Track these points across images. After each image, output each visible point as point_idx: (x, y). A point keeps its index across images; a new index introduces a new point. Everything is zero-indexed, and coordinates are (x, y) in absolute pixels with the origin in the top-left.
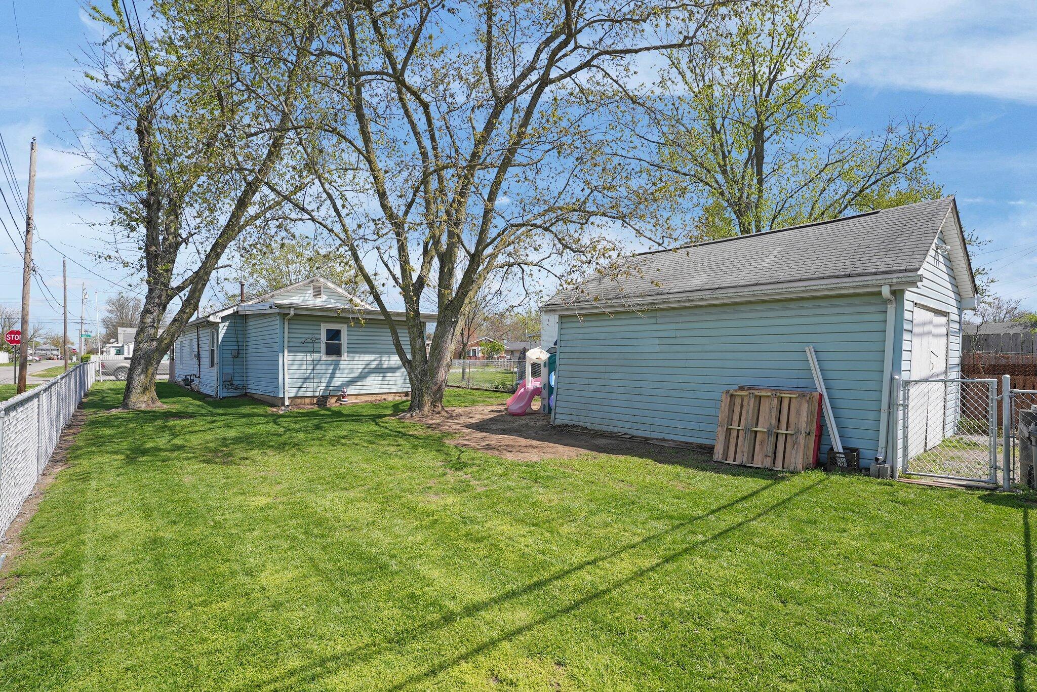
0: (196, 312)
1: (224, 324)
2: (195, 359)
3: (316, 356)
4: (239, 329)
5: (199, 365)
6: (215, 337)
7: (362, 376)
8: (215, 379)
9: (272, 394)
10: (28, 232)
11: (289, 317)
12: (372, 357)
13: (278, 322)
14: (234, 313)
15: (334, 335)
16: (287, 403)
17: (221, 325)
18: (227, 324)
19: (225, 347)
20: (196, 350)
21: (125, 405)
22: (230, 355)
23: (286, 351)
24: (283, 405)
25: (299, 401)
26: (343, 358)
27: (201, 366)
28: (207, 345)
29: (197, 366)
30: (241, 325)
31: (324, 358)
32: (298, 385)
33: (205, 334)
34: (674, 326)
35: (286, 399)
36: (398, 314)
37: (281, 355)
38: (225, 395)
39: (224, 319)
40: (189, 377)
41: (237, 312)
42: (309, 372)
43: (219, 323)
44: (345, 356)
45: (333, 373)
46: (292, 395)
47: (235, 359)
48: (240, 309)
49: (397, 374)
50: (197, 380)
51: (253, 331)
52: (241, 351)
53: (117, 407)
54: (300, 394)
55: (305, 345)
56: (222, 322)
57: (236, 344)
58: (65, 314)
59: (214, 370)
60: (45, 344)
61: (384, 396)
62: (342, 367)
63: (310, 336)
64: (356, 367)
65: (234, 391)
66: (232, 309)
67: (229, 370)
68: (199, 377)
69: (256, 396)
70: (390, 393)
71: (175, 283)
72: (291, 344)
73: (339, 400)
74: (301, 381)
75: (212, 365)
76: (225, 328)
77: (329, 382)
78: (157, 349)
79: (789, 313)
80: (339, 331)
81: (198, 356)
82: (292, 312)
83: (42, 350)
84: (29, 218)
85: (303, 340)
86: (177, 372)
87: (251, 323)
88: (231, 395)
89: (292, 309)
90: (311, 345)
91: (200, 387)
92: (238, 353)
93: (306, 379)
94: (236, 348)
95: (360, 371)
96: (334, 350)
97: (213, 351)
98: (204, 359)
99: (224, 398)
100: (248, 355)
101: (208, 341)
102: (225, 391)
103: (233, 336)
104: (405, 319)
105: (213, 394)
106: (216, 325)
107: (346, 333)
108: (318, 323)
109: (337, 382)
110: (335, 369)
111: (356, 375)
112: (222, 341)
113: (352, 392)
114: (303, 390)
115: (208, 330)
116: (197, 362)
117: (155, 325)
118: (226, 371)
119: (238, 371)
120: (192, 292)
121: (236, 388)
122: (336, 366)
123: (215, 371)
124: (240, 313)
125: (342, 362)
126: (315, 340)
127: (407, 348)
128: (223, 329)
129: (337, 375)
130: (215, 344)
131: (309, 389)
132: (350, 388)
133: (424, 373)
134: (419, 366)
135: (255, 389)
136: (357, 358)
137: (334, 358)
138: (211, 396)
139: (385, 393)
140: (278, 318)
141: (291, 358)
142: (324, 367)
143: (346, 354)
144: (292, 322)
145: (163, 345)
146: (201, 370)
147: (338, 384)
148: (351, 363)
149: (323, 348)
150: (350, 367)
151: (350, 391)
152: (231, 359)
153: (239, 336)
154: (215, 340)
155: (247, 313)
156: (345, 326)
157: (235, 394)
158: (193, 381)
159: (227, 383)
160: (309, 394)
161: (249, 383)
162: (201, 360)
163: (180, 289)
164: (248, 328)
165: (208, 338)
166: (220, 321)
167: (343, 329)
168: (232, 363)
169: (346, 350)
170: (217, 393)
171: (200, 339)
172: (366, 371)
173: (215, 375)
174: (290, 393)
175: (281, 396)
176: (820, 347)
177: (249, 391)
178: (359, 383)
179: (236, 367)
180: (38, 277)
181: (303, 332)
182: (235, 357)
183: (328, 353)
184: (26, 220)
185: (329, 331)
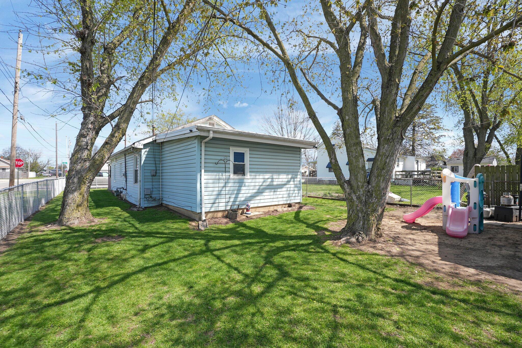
0: (124, 136)
1: (145, 150)
2: (123, 177)
3: (226, 175)
4: (156, 154)
5: (126, 181)
6: (139, 160)
7: (260, 192)
8: (139, 192)
9: (189, 209)
10: (15, 92)
11: (207, 139)
12: (267, 176)
13: (196, 145)
14: (153, 141)
15: (239, 157)
16: (204, 218)
17: (143, 151)
18: (147, 150)
19: (146, 168)
20: (124, 170)
21: (60, 221)
22: (149, 174)
23: (203, 171)
24: (200, 219)
25: (213, 215)
26: (246, 177)
27: (127, 182)
28: (132, 167)
29: (125, 182)
30: (158, 151)
31: (232, 176)
32: (212, 201)
33: (130, 159)
35: (203, 213)
37: (198, 174)
38: (146, 206)
39: (145, 146)
40: (119, 189)
41: (156, 140)
42: (220, 189)
43: (141, 149)
44: (248, 176)
45: (239, 190)
46: (208, 210)
47: (154, 178)
48: (157, 138)
49: (284, 189)
50: (124, 192)
51: (168, 155)
52: (158, 171)
54: (213, 209)
55: (218, 165)
56: (144, 148)
57: (154, 165)
58: (56, 151)
59: (138, 185)
61: (275, 208)
62: (245, 184)
63: (223, 158)
64: (255, 184)
65: (153, 202)
66: (152, 138)
67: (149, 186)
68: (126, 190)
69: (171, 208)
70: (279, 205)
71: (107, 112)
72: (207, 165)
73: (244, 213)
74: (214, 197)
75: (136, 181)
76: (146, 153)
77: (236, 197)
80: (243, 154)
81: (125, 175)
82: (211, 135)
84: (16, 83)
85: (217, 161)
86: (112, 185)
87: (167, 148)
88: (151, 205)
89: (211, 132)
90: (224, 166)
91: (127, 196)
92: (156, 173)
93: (218, 195)
94: (154, 168)
95: (257, 187)
96: (240, 170)
97: (136, 171)
98: (130, 177)
99: (146, 208)
100: (164, 174)
101: (132, 164)
102: (146, 202)
103: (152, 159)
105: (138, 204)
106: (139, 150)
107: (248, 156)
108: (228, 147)
109: (241, 197)
110: (240, 186)
111: (256, 191)
112: (144, 163)
113: (254, 205)
114: (215, 205)
115: (133, 156)
116: (125, 179)
117: (89, 148)
118: (147, 187)
119: (156, 187)
120: (121, 121)
121: (154, 200)
122: (241, 183)
123: (139, 187)
124: (158, 141)
125: (245, 181)
126: (226, 162)
128: (144, 153)
129: (242, 191)
130: (138, 166)
131: (221, 204)
132: (252, 202)
134: (363, 186)
135: (170, 202)
136: (256, 177)
137: (240, 177)
138: (135, 206)
139: (275, 205)
140: (196, 141)
141: (206, 177)
142: (232, 184)
143: (248, 174)
144: (208, 145)
146: (127, 185)
147: (243, 199)
148: (254, 181)
149: (232, 168)
150: (251, 184)
151: (252, 204)
152: (151, 177)
153: (157, 159)
154: (139, 163)
156: (248, 149)
157: (154, 205)
158: (121, 192)
159: (148, 196)
160: (220, 208)
161: (164, 196)
162: (128, 177)
163: (112, 117)
164: (163, 153)
165: (133, 161)
166: (142, 147)
167: (246, 151)
168: (151, 180)
169: (248, 170)
170: (140, 204)
171: (127, 163)
172: (262, 187)
173: (139, 189)
174: (206, 208)
175: (199, 211)
177: (164, 202)
178: (258, 198)
179: (154, 184)
181: (216, 154)
182: (153, 176)
183: (235, 173)
184: (14, 85)
185: (236, 154)
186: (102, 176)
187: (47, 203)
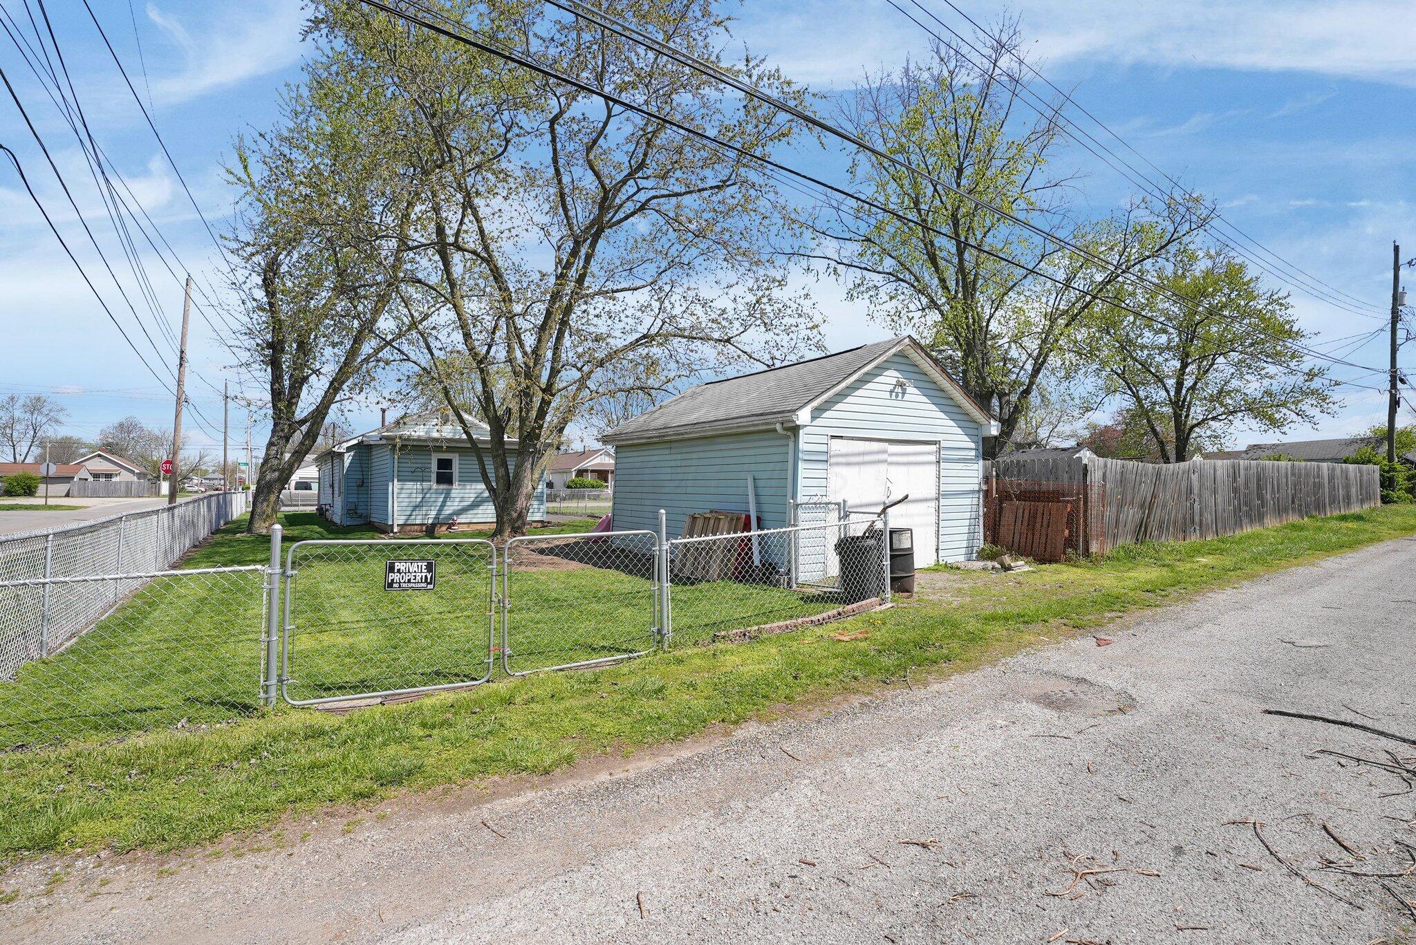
1: (349, 454)
2: (330, 489)
3: (426, 485)
4: (364, 458)
5: (333, 495)
6: (341, 466)
7: (475, 505)
8: (343, 511)
9: (383, 521)
10: (181, 365)
11: (397, 447)
13: (389, 452)
14: (359, 443)
15: (445, 464)
16: (395, 530)
17: (346, 455)
18: (352, 453)
19: (350, 477)
20: (331, 479)
21: (249, 530)
22: (352, 485)
23: (396, 480)
24: (392, 532)
25: (408, 528)
26: (453, 487)
28: (338, 474)
29: (331, 496)
30: (366, 455)
31: (435, 486)
32: (409, 513)
34: (679, 457)
35: (395, 526)
36: (484, 442)
37: (390, 484)
38: (348, 523)
39: (349, 449)
40: (324, 507)
41: (362, 442)
42: (419, 500)
43: (344, 453)
44: (456, 485)
45: (444, 502)
46: (401, 522)
47: (359, 489)
48: (364, 439)
49: (488, 504)
50: (330, 511)
51: (375, 461)
52: (365, 481)
53: (242, 532)
54: (409, 522)
55: (415, 474)
56: (347, 452)
57: (360, 473)
58: (225, 440)
59: (344, 499)
60: (214, 472)
62: (452, 495)
63: (421, 465)
64: (467, 495)
65: (357, 519)
66: (357, 439)
67: (353, 499)
68: (332, 507)
69: (376, 524)
70: (485, 523)
72: (400, 474)
73: (450, 528)
74: (410, 509)
75: (340, 495)
76: (351, 458)
77: (440, 510)
78: (279, 479)
79: (738, 446)
80: (451, 460)
81: (332, 486)
82: (399, 443)
83: (210, 479)
84: (182, 352)
85: (413, 470)
88: (355, 523)
89: (398, 440)
90: (421, 474)
91: (331, 514)
92: (363, 482)
93: (416, 507)
94: (361, 477)
95: (471, 500)
96: (445, 478)
97: (341, 482)
98: (336, 490)
99: (347, 526)
100: (372, 484)
101: (338, 471)
102: (349, 520)
103: (359, 465)
104: (489, 446)
105: (339, 523)
106: (341, 455)
107: (457, 462)
108: (429, 453)
109: (448, 511)
110: (445, 498)
111: (469, 503)
112: (348, 470)
113: (463, 521)
114: (413, 517)
115: (333, 460)
116: (332, 493)
117: (279, 457)
118: (351, 500)
119: (363, 500)
120: (312, 425)
121: (360, 516)
122: (447, 496)
123: (341, 500)
124: (364, 444)
125: (454, 491)
126: (425, 470)
127: (492, 476)
128: (348, 459)
129: (448, 504)
130: (343, 474)
131: (419, 517)
132: (461, 516)
133: (506, 500)
134: (502, 493)
135: (375, 518)
136: (468, 487)
137: (442, 487)
138: (336, 524)
139: (483, 523)
140: (389, 448)
141: (400, 487)
142: (433, 495)
143: (457, 483)
144: (402, 452)
145: (284, 475)
146: (333, 499)
147: (448, 512)
148: (463, 491)
149: (434, 477)
150: (461, 495)
151: (462, 519)
152: (355, 488)
153: (364, 465)
154: (341, 470)
155: (372, 443)
156: (457, 455)
158: (327, 511)
159: (351, 511)
160: (418, 522)
161: (372, 511)
162: (334, 490)
163: (303, 422)
166: (345, 451)
167: (455, 458)
168: (356, 492)
169: (458, 479)
170: (342, 523)
171: (334, 469)
172: (479, 499)
173: (341, 503)
174: (399, 520)
175: (390, 523)
176: (758, 475)
177: (372, 519)
178: (471, 512)
179: (360, 496)
180: (191, 407)
181: (413, 462)
182: (359, 486)
183: (439, 481)
184: (179, 354)
185: (440, 461)
186: (310, 489)
187: (225, 524)
